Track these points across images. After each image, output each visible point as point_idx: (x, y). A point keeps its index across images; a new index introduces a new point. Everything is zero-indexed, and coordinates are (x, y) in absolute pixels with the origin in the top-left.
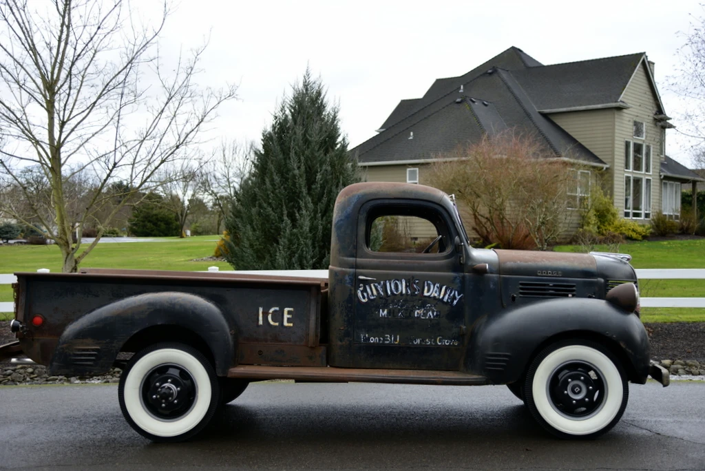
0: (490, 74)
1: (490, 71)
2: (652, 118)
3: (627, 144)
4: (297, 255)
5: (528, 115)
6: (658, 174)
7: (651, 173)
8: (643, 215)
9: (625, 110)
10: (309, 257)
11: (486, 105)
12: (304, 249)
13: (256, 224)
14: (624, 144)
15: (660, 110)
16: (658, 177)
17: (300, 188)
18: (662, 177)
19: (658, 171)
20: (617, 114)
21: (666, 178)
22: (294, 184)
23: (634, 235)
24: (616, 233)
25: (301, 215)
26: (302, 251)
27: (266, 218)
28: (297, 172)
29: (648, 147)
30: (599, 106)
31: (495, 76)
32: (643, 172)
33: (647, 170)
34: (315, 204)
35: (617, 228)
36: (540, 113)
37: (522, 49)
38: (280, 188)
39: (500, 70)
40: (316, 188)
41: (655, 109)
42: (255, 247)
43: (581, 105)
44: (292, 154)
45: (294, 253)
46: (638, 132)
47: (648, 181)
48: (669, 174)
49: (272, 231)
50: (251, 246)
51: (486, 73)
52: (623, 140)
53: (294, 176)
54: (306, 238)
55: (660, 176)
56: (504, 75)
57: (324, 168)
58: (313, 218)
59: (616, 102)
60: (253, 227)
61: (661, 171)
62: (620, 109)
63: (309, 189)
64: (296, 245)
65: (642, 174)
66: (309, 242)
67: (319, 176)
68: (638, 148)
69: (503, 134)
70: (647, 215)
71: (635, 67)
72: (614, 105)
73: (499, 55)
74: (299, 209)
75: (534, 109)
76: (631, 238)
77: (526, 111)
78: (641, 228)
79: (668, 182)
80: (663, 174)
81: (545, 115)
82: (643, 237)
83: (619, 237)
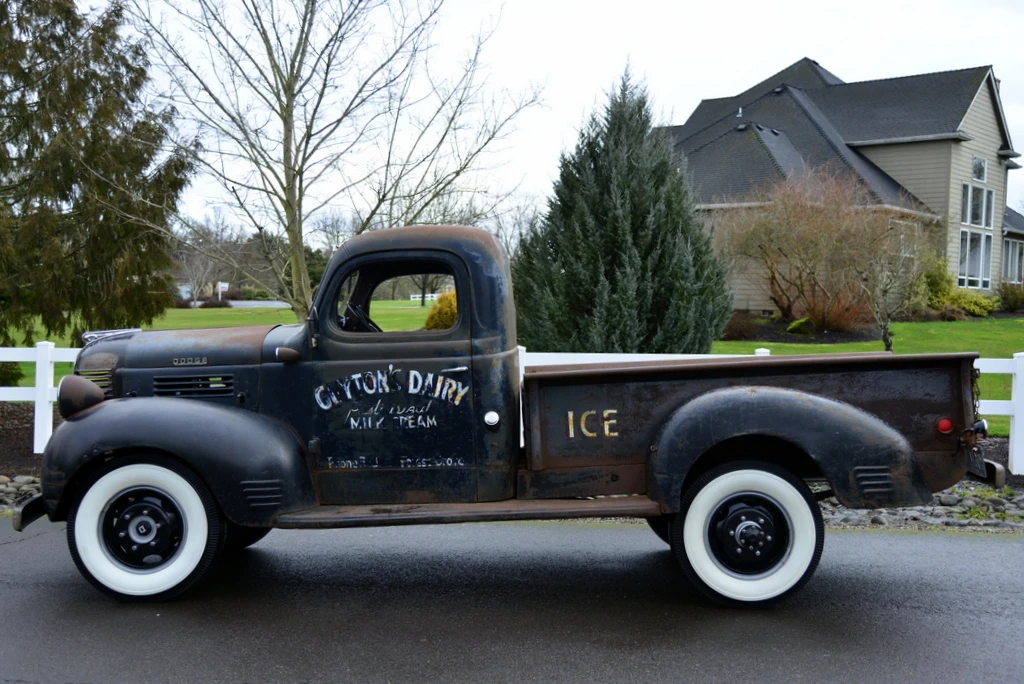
0: (778, 93)
1: (778, 90)
2: (995, 155)
3: (965, 187)
4: (618, 332)
5: (834, 148)
6: (1000, 229)
7: (992, 228)
8: (980, 284)
9: (963, 143)
10: (635, 334)
11: (776, 134)
12: (629, 322)
13: (559, 287)
14: (961, 188)
15: (1006, 144)
16: (1000, 234)
17: (624, 235)
18: (1006, 233)
19: (1000, 225)
20: (953, 146)
21: (1011, 235)
22: (615, 230)
23: (977, 310)
24: (955, 307)
25: (624, 274)
26: (625, 326)
27: (572, 277)
28: (620, 212)
29: (990, 193)
30: (931, 137)
31: (785, 96)
32: (983, 226)
33: (988, 224)
34: (644, 259)
35: (954, 300)
36: (848, 145)
37: (817, 61)
38: (593, 235)
39: (790, 88)
40: (646, 236)
41: (998, 143)
42: (557, 319)
43: (904, 135)
44: (613, 187)
45: (614, 328)
46: (979, 172)
47: (988, 238)
48: (1014, 230)
49: (581, 296)
50: (552, 317)
51: (773, 92)
52: (960, 182)
53: (616, 219)
54: (630, 307)
55: (1003, 232)
56: (797, 94)
57: (657, 207)
58: (642, 278)
59: (954, 131)
60: (552, 290)
61: (1004, 225)
62: (958, 140)
63: (635, 237)
64: (618, 317)
65: (981, 229)
66: (635, 312)
67: (650, 219)
68: (977, 192)
70: (985, 284)
71: (979, 85)
72: (951, 135)
73: (787, 69)
74: (621, 265)
75: (840, 142)
76: (973, 314)
77: (830, 143)
78: (987, 301)
79: (1011, 240)
80: (1006, 230)
81: (855, 149)
82: (990, 313)
83: (959, 312)
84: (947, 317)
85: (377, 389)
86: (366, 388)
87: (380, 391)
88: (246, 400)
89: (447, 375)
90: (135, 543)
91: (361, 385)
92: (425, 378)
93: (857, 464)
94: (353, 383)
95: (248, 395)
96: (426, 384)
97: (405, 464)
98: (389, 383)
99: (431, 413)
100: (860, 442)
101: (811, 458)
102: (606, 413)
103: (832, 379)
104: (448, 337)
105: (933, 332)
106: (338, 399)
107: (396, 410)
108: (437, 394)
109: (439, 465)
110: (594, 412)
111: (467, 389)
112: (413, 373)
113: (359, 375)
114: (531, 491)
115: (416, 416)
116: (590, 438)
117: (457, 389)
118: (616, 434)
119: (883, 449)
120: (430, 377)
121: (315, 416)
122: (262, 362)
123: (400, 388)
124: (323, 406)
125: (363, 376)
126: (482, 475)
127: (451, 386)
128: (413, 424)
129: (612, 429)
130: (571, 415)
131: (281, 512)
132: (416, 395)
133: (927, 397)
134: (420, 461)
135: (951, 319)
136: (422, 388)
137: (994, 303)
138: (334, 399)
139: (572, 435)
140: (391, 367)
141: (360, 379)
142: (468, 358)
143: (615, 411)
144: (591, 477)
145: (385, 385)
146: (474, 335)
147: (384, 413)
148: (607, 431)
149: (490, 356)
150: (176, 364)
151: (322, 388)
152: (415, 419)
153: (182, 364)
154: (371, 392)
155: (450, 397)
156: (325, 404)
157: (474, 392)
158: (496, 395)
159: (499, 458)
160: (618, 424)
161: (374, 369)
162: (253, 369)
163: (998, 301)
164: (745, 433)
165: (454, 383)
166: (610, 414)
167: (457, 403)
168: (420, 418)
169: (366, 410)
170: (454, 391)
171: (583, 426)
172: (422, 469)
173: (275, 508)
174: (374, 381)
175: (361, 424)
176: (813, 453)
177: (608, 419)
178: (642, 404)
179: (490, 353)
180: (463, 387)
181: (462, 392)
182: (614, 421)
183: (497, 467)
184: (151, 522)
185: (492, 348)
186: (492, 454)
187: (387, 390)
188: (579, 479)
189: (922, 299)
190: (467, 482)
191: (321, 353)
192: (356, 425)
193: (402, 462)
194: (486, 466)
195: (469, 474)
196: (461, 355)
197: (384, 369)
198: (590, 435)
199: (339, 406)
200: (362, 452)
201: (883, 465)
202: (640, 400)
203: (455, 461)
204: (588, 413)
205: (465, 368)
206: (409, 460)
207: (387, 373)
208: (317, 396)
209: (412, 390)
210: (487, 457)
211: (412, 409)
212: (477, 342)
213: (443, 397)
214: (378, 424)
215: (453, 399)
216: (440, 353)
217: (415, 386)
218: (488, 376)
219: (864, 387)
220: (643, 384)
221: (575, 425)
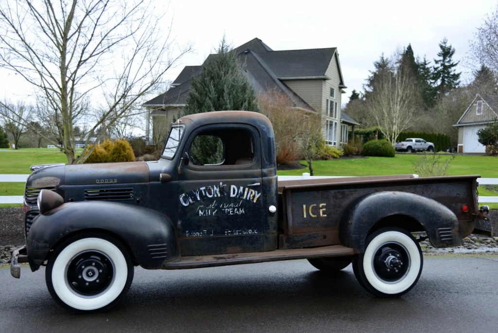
0: (246, 53)
1: (246, 52)
2: (338, 86)
3: (327, 100)
5: (274, 81)
6: (339, 120)
7: (337, 119)
8: (333, 143)
9: (327, 81)
14: (326, 100)
15: (342, 83)
16: (339, 122)
20: (323, 82)
21: (344, 122)
23: (335, 155)
24: (326, 154)
29: (336, 103)
30: (314, 77)
31: (249, 55)
32: (334, 118)
35: (326, 151)
36: (278, 79)
37: (261, 40)
39: (252, 52)
41: (339, 82)
43: (302, 76)
46: (332, 94)
47: (336, 123)
48: (345, 120)
51: (244, 52)
52: (326, 98)
56: (255, 54)
59: (324, 75)
61: (341, 118)
62: (325, 79)
65: (333, 119)
68: (332, 102)
69: (272, 91)
70: (335, 144)
71: (332, 56)
72: (323, 77)
73: (248, 42)
75: (275, 77)
76: (334, 158)
77: (271, 77)
78: (339, 151)
79: (343, 125)
80: (342, 120)
81: (281, 81)
82: (340, 156)
83: (329, 156)
84: (325, 158)
85: (214, 195)
86: (208, 195)
87: (216, 196)
88: (141, 201)
89: (250, 188)
90: (86, 282)
91: (205, 193)
92: (239, 189)
93: (440, 228)
94: (201, 192)
95: (142, 199)
96: (239, 192)
97: (227, 233)
98: (220, 192)
99: (241, 207)
100: (440, 217)
101: (421, 225)
102: (321, 205)
103: (419, 187)
104: (250, 168)
105: (322, 165)
106: (193, 201)
107: (223, 206)
108: (245, 197)
109: (245, 233)
110: (315, 205)
111: (260, 194)
112: (233, 187)
113: (204, 188)
114: (286, 245)
115: (234, 208)
116: (313, 218)
117: (255, 194)
118: (326, 215)
119: (449, 220)
120: (242, 188)
121: (180, 210)
122: (149, 181)
123: (226, 194)
124: (184, 204)
125: (206, 188)
126: (266, 238)
127: (252, 193)
128: (232, 213)
129: (324, 213)
130: (304, 206)
131: (166, 261)
132: (234, 198)
133: (458, 196)
134: (235, 232)
135: (326, 159)
136: (237, 194)
137: (341, 152)
138: (191, 200)
139: (305, 216)
140: (221, 184)
141: (204, 190)
142: (260, 179)
143: (325, 204)
144: (314, 237)
145: (218, 192)
146: (263, 167)
147: (217, 207)
148: (321, 214)
149: (271, 177)
150: (98, 183)
151: (184, 195)
152: (234, 210)
153: (102, 182)
154: (210, 196)
155: (251, 199)
156: (185, 203)
157: (263, 196)
158: (273, 197)
159: (274, 229)
160: (326, 211)
161: (212, 184)
162: (144, 185)
163: (343, 151)
164: (393, 214)
165: (253, 191)
166: (323, 206)
167: (255, 201)
168: (236, 209)
169: (208, 206)
170: (253, 195)
171: (310, 212)
172: (236, 236)
173: (164, 259)
174: (212, 191)
175: (205, 213)
176: (422, 222)
177: (322, 208)
178: (337, 201)
179: (271, 176)
180: (258, 194)
181: (257, 196)
182: (324, 209)
183: (273, 233)
184: (95, 269)
185: (271, 173)
186: (271, 227)
187: (219, 195)
188: (308, 238)
189: (313, 150)
190: (259, 242)
191: (183, 176)
192: (202, 214)
193: (226, 232)
194: (268, 233)
195: (260, 238)
196: (257, 177)
197: (217, 185)
198: (313, 216)
199: (193, 204)
200: (205, 228)
201: (449, 227)
202: (337, 199)
203: (253, 231)
204: (313, 205)
205: (259, 184)
206: (230, 231)
207: (219, 187)
208: (181, 199)
209: (232, 195)
210: (269, 229)
211: (232, 205)
212: (265, 171)
213: (248, 199)
214: (214, 213)
215: (253, 200)
216: (246, 176)
217: (234, 193)
218: (270, 188)
219: (433, 191)
220: (338, 191)
221: (307, 211)
